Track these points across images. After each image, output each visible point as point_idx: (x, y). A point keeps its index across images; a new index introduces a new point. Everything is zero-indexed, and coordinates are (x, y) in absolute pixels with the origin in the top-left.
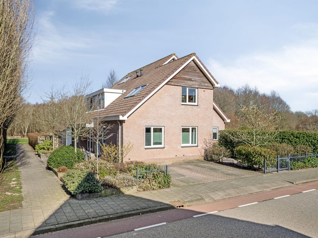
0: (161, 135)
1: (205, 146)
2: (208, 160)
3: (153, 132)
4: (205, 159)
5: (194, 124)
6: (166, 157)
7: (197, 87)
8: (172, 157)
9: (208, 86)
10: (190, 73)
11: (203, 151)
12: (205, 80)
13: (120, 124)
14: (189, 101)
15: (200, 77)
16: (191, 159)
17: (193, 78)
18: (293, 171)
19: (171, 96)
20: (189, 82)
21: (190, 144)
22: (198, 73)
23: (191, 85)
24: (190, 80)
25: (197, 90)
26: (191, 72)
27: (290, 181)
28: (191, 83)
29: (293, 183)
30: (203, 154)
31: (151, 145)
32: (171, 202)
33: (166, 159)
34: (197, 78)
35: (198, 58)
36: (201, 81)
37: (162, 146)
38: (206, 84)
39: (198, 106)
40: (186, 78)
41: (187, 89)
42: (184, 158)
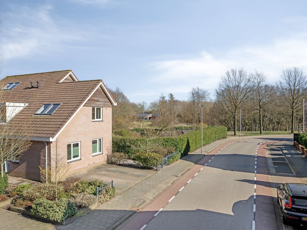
0: (78, 149)
1: (107, 152)
2: (109, 164)
3: (73, 147)
4: (107, 163)
5: (100, 137)
6: (83, 167)
7: (102, 106)
8: (86, 166)
9: (108, 105)
10: (98, 96)
11: (106, 156)
12: (107, 100)
13: (46, 145)
14: (97, 118)
15: (104, 98)
16: (99, 164)
17: (100, 99)
18: (169, 166)
19: (85, 115)
20: (97, 103)
21: (98, 153)
22: (103, 95)
23: (98, 105)
24: (98, 101)
25: (101, 108)
26: (98, 94)
27: (175, 175)
28: (99, 103)
29: (177, 177)
30: (106, 159)
31: (71, 159)
32: (130, 209)
33: (82, 169)
34: (102, 99)
35: (103, 84)
36: (105, 102)
37: (79, 158)
38: (108, 104)
39: (102, 121)
40: (95, 100)
41: (96, 108)
42: (94, 165)
